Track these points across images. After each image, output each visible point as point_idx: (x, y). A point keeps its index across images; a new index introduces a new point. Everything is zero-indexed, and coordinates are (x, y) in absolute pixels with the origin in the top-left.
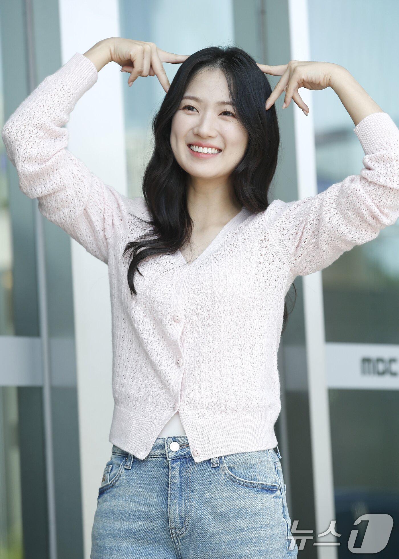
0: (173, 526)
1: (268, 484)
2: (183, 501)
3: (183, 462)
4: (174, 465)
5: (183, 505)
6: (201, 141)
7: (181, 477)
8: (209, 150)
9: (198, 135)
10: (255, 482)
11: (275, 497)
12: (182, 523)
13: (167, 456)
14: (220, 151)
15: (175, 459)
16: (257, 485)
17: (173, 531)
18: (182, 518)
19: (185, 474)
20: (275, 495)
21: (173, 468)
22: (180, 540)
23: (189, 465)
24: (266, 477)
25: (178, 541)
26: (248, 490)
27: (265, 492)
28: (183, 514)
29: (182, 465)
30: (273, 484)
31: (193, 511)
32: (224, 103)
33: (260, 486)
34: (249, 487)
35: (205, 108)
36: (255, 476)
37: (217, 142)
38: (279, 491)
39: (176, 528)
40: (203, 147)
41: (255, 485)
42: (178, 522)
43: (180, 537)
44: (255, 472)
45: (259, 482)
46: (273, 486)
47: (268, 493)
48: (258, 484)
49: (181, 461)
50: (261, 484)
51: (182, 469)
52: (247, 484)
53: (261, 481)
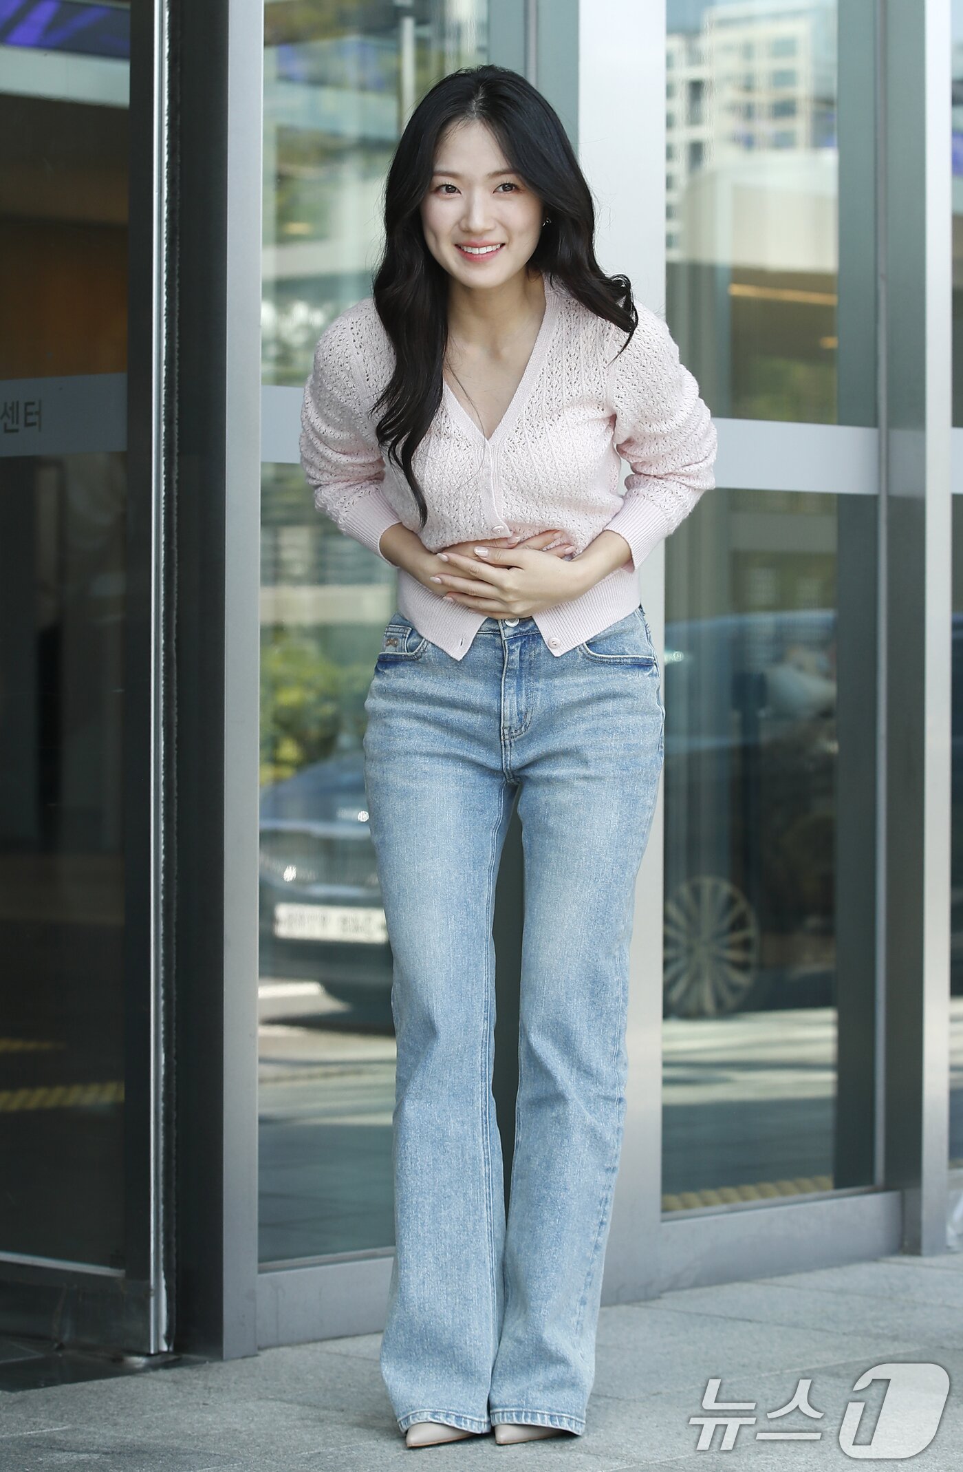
0: (507, 724)
1: (640, 657)
2: (524, 691)
3: (525, 642)
4: (512, 647)
5: (524, 696)
6: (474, 240)
7: (521, 661)
8: (490, 249)
9: (468, 231)
10: (622, 656)
11: (651, 675)
12: (520, 720)
13: (503, 634)
14: (503, 245)
15: (513, 640)
16: (625, 660)
17: (506, 731)
18: (521, 713)
19: (527, 657)
20: (651, 671)
21: (511, 651)
22: (515, 742)
23: (533, 646)
24: (638, 648)
25: (511, 744)
26: (612, 669)
27: (637, 669)
28: (523, 708)
29: (522, 646)
30: (648, 657)
31: (538, 703)
32: (497, 174)
33: (629, 661)
34: (614, 664)
35: (470, 186)
36: (624, 648)
37: (498, 236)
38: (655, 667)
39: (510, 728)
40: (479, 247)
41: (622, 661)
42: (515, 719)
43: (516, 739)
44: (622, 643)
45: (627, 656)
46: (648, 659)
47: (642, 670)
48: (627, 658)
49: (522, 641)
50: (631, 658)
51: (523, 651)
52: (612, 661)
53: (631, 654)
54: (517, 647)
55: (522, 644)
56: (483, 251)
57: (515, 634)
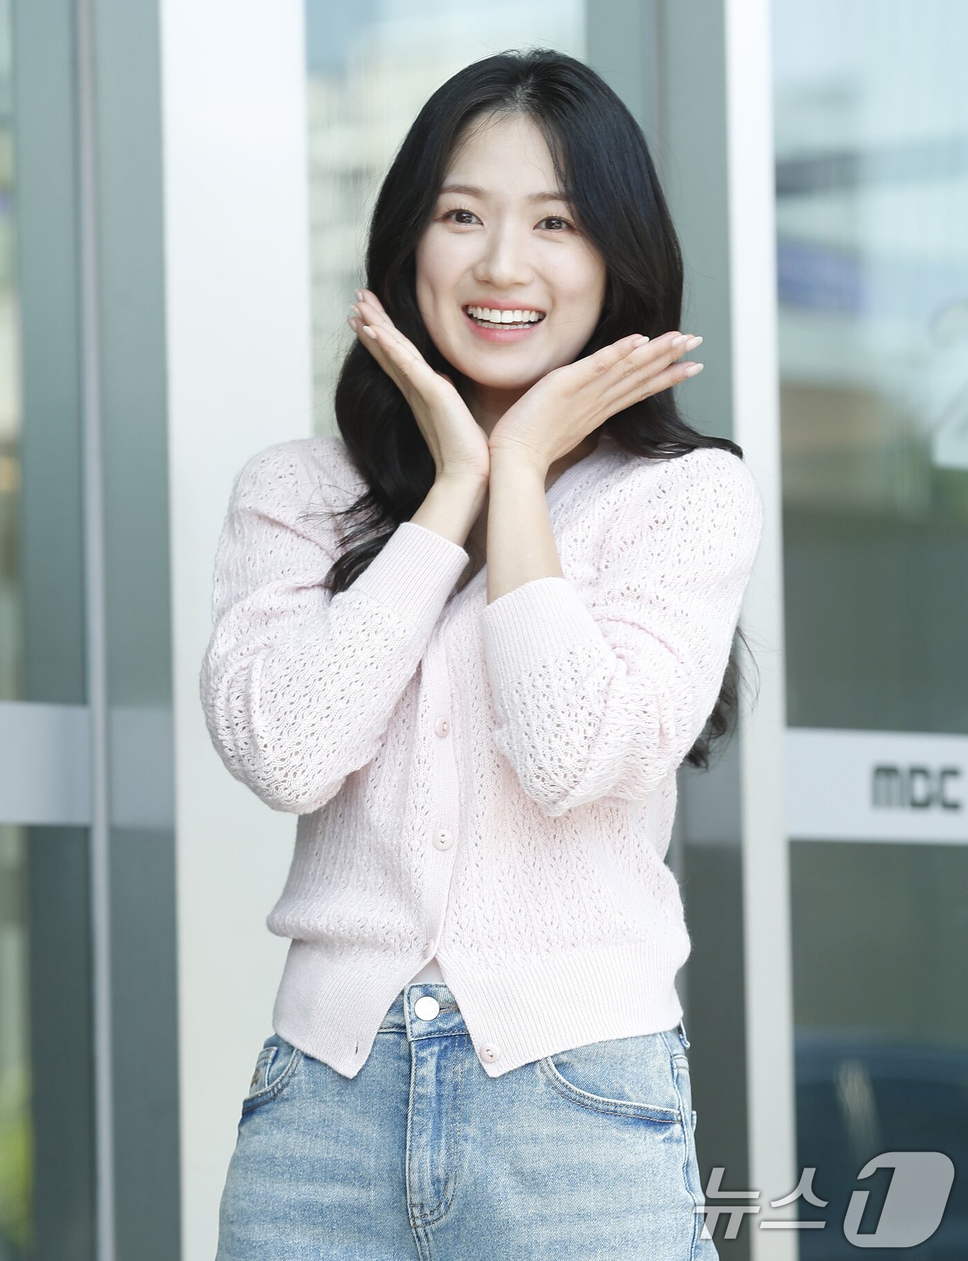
0: (417, 1199)
1: (651, 1107)
2: (443, 1141)
3: (446, 1047)
4: (423, 1054)
5: (444, 1149)
7: (439, 1082)
8: (517, 316)
10: (619, 1102)
11: (668, 1140)
12: (437, 1193)
13: (409, 1031)
14: (542, 315)
15: (427, 1040)
16: (624, 1109)
17: (416, 1211)
18: (438, 1180)
19: (449, 1075)
20: (667, 1134)
21: (422, 1061)
22: (432, 1232)
23: (460, 1055)
24: (647, 1090)
25: (426, 1234)
26: (602, 1120)
27: (642, 1128)
28: (441, 1172)
29: (442, 1055)
30: (665, 1109)
31: (466, 1166)
32: (544, 198)
33: (631, 1111)
34: (605, 1113)
35: (499, 215)
36: (622, 1087)
38: (678, 1126)
39: (422, 1206)
40: (502, 309)
41: (618, 1109)
42: (429, 1190)
43: (433, 1226)
44: (621, 1077)
45: (629, 1103)
46: (665, 1113)
47: (652, 1129)
48: (627, 1107)
49: (440, 1045)
50: (635, 1107)
51: (443, 1062)
52: (600, 1106)
53: (633, 1100)
54: (432, 1054)
55: (441, 1051)
56: (508, 317)
57: (430, 1033)
